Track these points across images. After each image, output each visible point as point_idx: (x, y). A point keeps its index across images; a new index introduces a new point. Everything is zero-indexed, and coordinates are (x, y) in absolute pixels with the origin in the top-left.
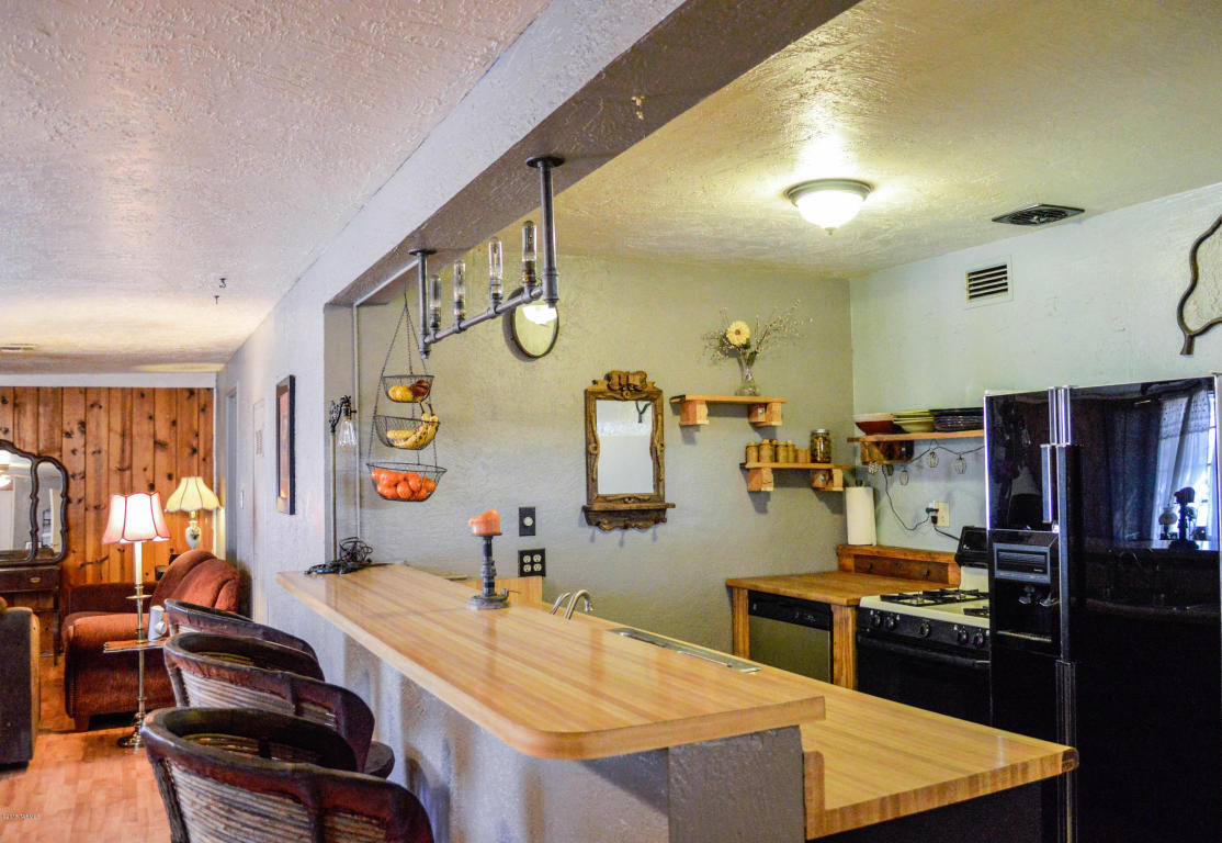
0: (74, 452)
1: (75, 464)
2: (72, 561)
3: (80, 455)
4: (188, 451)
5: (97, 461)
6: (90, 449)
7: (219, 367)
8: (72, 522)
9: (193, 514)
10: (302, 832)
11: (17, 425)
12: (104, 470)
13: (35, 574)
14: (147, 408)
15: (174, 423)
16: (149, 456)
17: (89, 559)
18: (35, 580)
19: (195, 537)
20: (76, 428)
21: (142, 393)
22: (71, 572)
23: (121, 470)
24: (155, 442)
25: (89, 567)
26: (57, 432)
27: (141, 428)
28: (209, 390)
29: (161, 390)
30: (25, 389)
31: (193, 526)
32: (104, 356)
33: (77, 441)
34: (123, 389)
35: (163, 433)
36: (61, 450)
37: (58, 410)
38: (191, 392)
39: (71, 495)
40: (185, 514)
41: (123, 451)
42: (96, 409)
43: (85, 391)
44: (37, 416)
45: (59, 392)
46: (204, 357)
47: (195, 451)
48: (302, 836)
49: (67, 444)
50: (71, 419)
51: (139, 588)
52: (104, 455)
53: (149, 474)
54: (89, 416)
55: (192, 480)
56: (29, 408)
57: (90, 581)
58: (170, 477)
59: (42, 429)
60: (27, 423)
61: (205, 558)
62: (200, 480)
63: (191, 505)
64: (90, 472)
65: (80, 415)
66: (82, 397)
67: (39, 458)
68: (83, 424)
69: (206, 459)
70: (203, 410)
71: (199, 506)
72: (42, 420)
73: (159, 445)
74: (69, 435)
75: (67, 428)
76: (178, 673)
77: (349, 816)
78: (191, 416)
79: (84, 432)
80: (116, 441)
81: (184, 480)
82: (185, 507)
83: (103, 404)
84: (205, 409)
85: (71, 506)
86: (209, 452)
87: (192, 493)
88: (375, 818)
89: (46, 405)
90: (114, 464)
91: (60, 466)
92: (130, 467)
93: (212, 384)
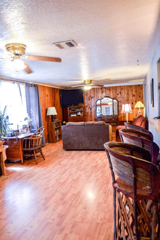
0: (119, 97)
1: (119, 100)
2: (119, 117)
3: (120, 98)
4: (139, 96)
5: (123, 99)
6: (122, 97)
7: (143, 80)
8: (119, 110)
9: (140, 108)
10: (131, 170)
11: (110, 93)
12: (124, 100)
13: (113, 119)
14: (131, 89)
15: (136, 91)
16: (132, 97)
17: (122, 116)
18: (113, 120)
19: (140, 113)
20: (119, 93)
21: (130, 86)
22: (119, 118)
23: (127, 100)
24: (133, 95)
25: (122, 118)
26: (116, 94)
27: (130, 93)
28: (142, 85)
29: (133, 85)
30: (111, 87)
31: (140, 111)
32: (122, 79)
33: (119, 96)
34: (127, 86)
35: (134, 93)
36: (117, 97)
37: (116, 90)
38: (139, 85)
39: (119, 105)
40: (138, 108)
41: (127, 97)
42: (122, 90)
43: (120, 87)
44: (113, 91)
45: (116, 87)
46: (140, 78)
47: (140, 96)
48: (131, 171)
49: (118, 96)
50: (118, 92)
51: (127, 121)
52: (124, 98)
53: (132, 101)
54: (121, 91)
55: (139, 102)
56: (112, 90)
57: (122, 120)
58: (136, 101)
59: (114, 94)
60: (111, 93)
61: (141, 116)
62: (141, 102)
63: (139, 107)
64: (122, 101)
65: (120, 91)
66: (120, 88)
67: (113, 99)
68: (120, 92)
69: (142, 98)
70: (141, 89)
71: (140, 107)
72: (114, 92)
73: (134, 96)
74: (118, 94)
75: (118, 93)
76: (122, 136)
77: (141, 169)
78: (139, 90)
79: (121, 94)
80: (126, 96)
81: (138, 102)
82: (138, 107)
83: (124, 89)
84: (142, 88)
85: (119, 107)
86: (143, 96)
87: (139, 104)
88: (148, 170)
89: (114, 89)
90: (126, 99)
91: (117, 100)
92: (129, 100)
93: (143, 83)
